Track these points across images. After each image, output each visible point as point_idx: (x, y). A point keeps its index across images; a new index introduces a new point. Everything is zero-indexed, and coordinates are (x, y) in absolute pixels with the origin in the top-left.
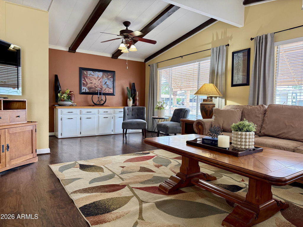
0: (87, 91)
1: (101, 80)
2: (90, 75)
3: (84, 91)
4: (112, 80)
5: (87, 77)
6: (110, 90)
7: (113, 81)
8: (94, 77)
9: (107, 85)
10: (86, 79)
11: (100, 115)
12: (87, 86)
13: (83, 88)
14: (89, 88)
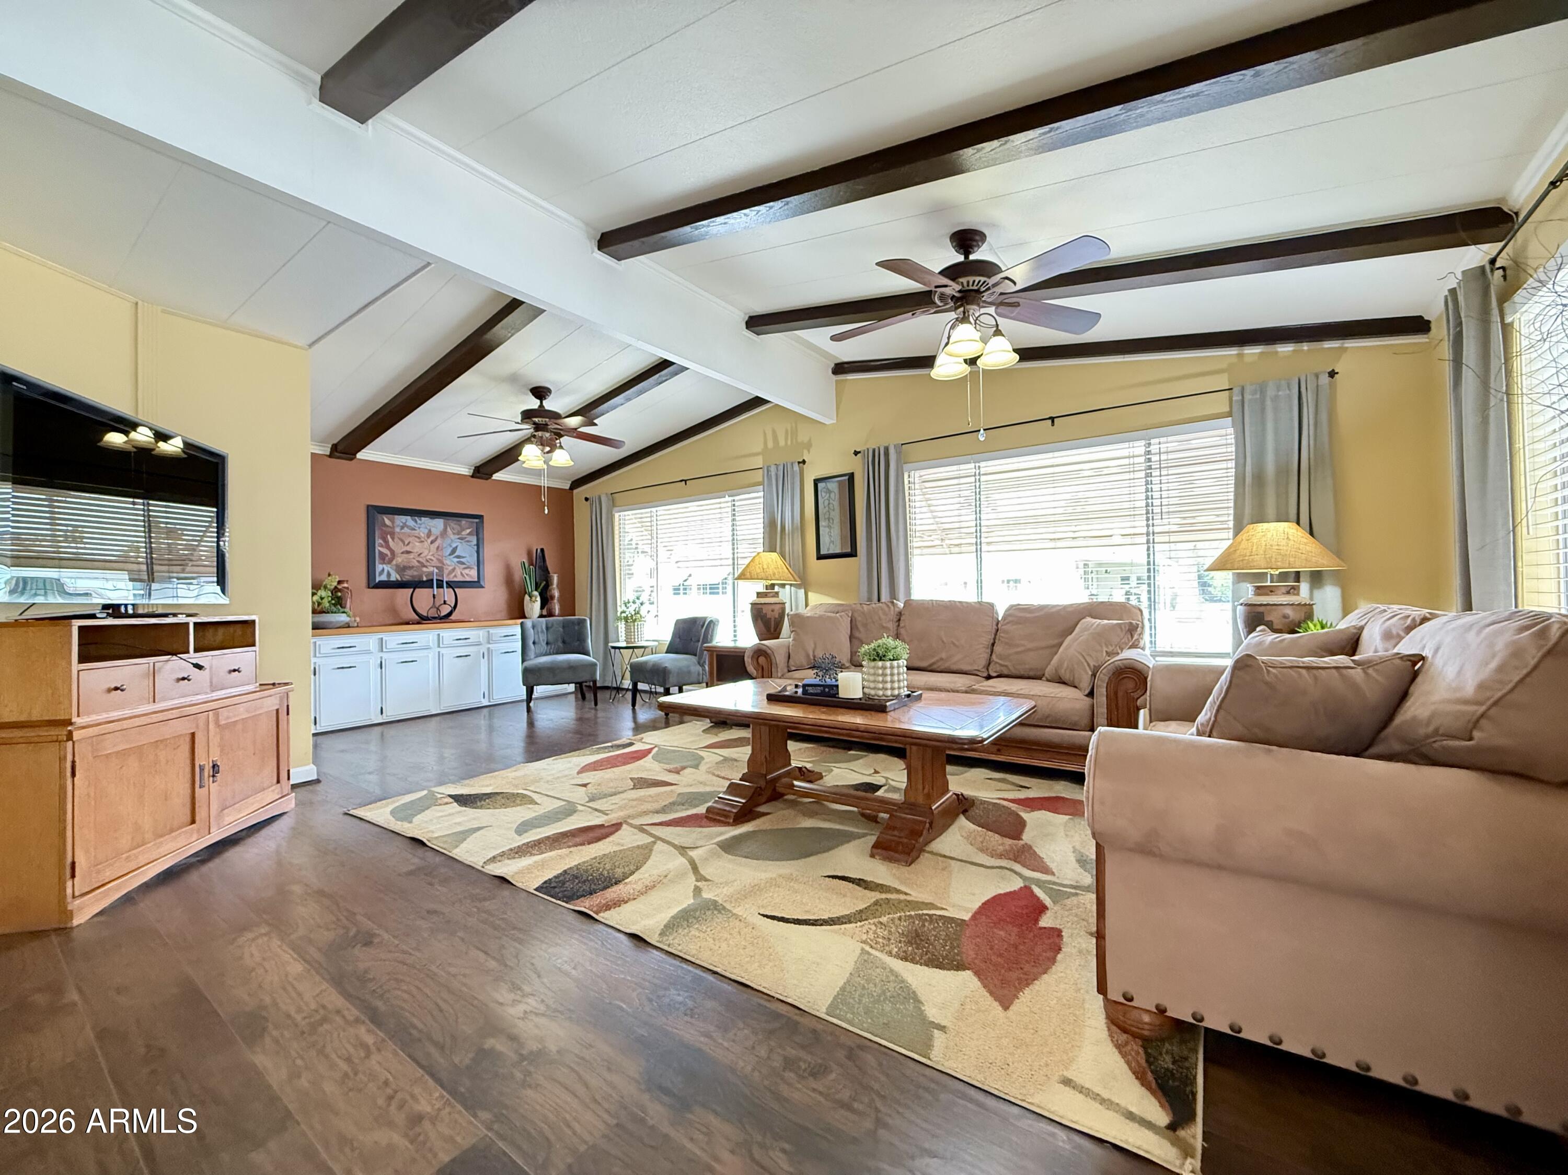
0: (393, 578)
1: (439, 541)
2: (402, 528)
3: (384, 578)
4: (475, 542)
5: (393, 534)
6: (467, 571)
7: (478, 545)
8: (416, 533)
9: (458, 557)
10: (390, 540)
11: (443, 651)
12: (394, 562)
13: (379, 567)
14: (401, 569)
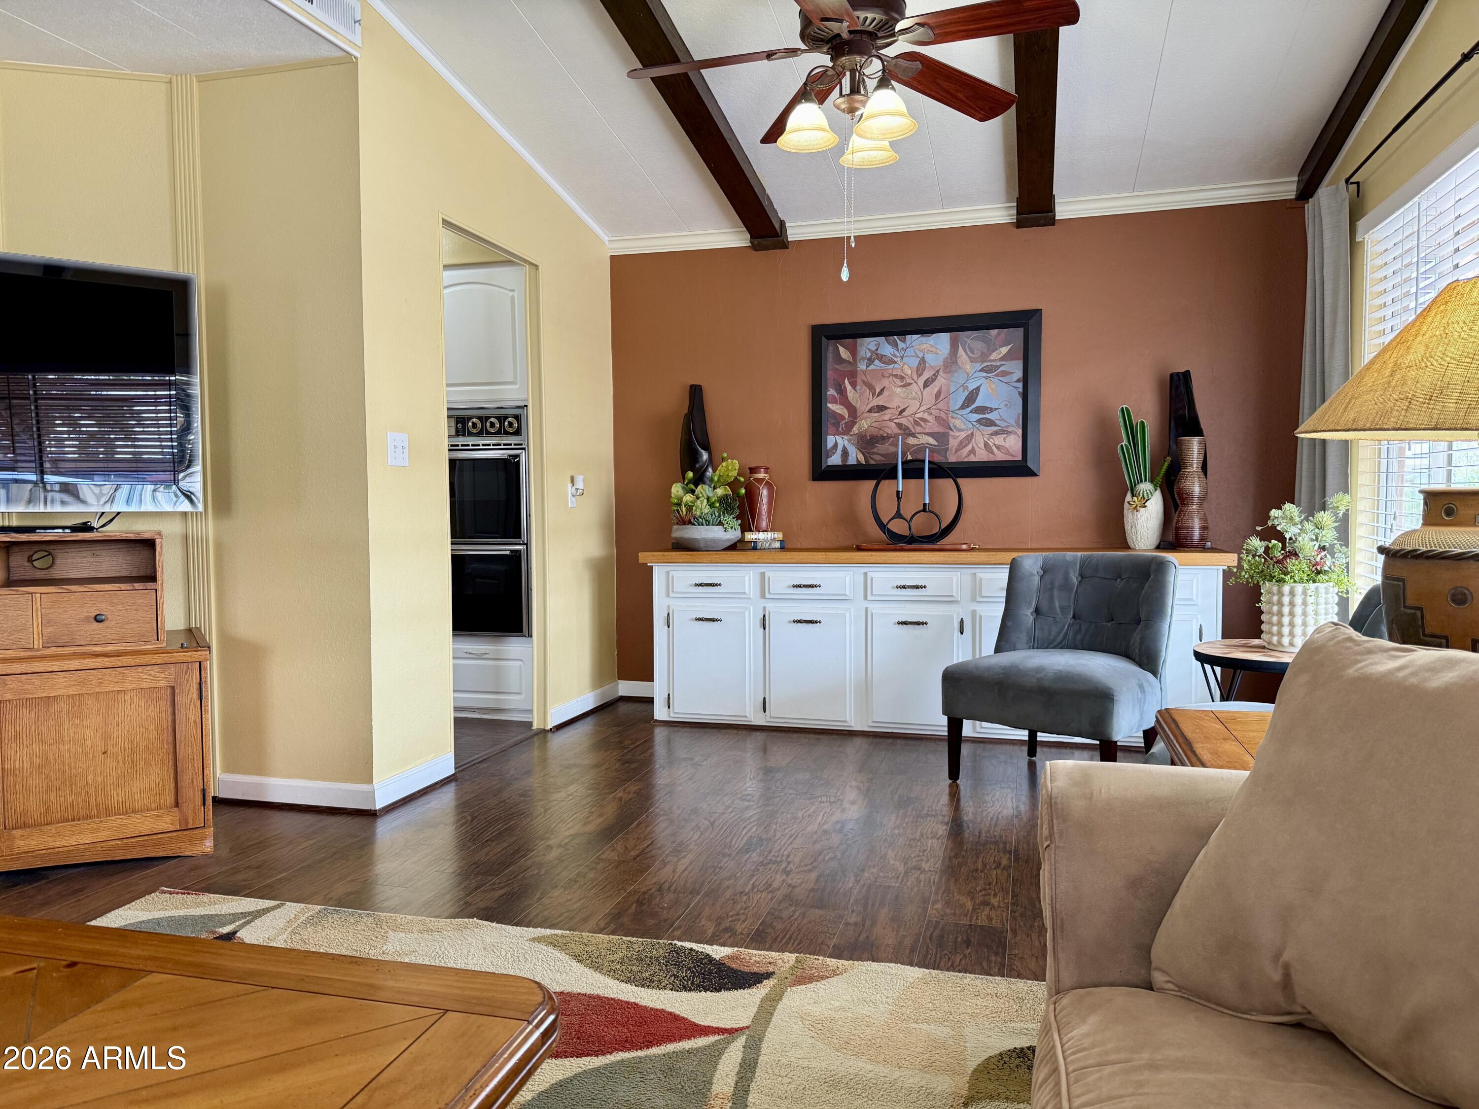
0: (852, 461)
1: (941, 381)
2: (870, 361)
3: (835, 460)
4: (1019, 374)
5: (853, 376)
6: (999, 440)
7: (1025, 380)
8: (895, 368)
9: (981, 410)
10: (849, 387)
11: (874, 608)
12: (855, 430)
13: (831, 440)
14: (867, 442)
